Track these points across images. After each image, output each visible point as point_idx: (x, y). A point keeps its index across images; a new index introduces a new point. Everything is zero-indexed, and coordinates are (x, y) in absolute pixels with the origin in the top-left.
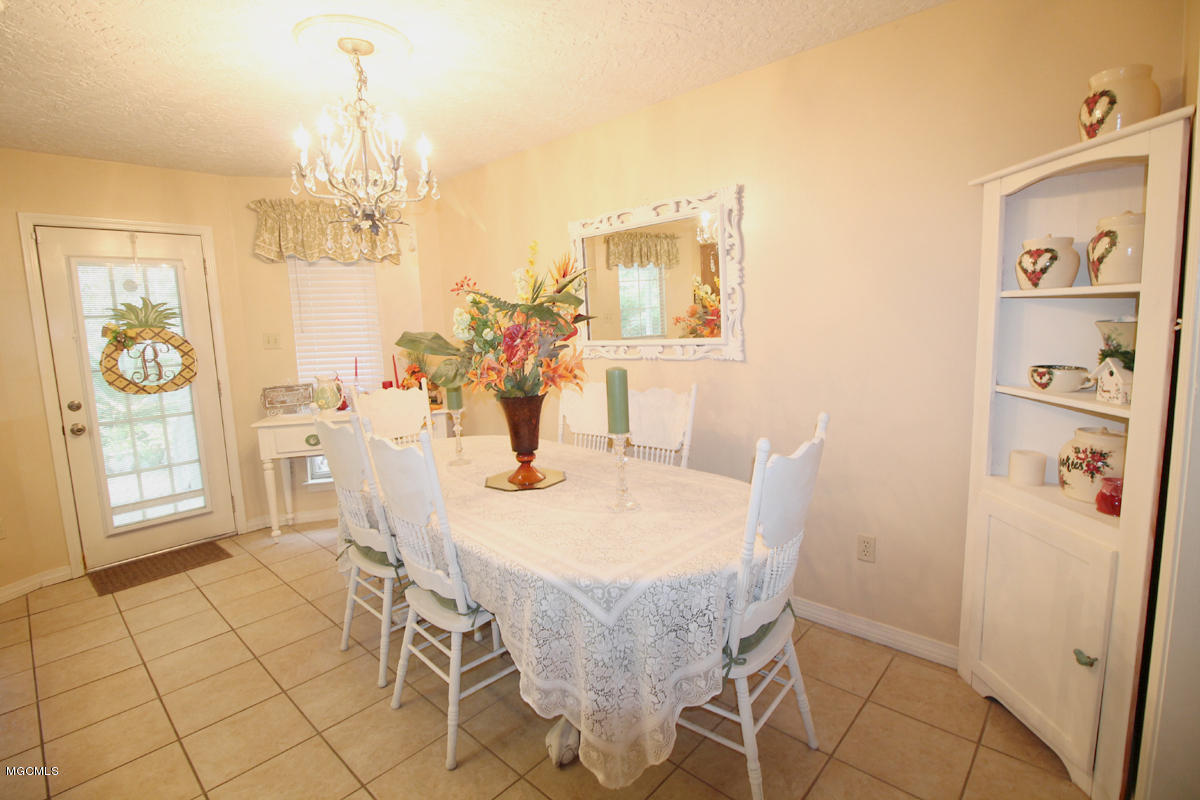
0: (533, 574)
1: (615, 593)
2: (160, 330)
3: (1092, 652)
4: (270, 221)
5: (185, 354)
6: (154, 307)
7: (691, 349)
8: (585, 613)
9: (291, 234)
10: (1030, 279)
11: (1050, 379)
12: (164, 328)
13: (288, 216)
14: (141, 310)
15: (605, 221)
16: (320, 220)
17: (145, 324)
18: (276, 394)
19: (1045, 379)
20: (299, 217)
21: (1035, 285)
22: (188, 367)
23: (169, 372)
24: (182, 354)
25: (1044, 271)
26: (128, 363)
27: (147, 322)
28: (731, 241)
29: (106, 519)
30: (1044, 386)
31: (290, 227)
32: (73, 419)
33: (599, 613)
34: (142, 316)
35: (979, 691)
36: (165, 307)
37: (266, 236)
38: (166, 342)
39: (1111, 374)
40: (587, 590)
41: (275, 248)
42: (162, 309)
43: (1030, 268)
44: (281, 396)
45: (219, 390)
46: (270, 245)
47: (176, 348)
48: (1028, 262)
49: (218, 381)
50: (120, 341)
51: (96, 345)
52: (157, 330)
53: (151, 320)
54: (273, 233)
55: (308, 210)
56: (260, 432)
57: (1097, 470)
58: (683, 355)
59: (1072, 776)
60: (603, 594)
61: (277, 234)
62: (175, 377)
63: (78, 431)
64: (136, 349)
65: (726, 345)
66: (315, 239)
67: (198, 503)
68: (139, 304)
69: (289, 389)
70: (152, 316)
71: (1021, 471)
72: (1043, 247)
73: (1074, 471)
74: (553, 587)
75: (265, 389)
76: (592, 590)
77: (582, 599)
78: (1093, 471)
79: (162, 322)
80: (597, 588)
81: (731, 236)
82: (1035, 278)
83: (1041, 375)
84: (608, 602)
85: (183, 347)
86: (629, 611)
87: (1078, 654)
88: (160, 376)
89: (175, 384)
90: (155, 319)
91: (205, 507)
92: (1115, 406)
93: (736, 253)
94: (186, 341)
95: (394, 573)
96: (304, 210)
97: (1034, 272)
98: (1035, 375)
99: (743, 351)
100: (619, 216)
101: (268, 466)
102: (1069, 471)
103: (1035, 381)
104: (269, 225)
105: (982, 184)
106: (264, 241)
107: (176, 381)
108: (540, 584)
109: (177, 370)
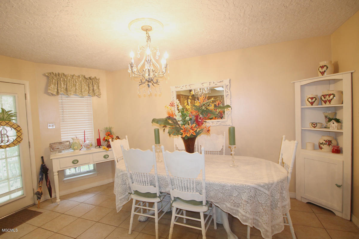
0: (246, 185)
1: (270, 186)
2: (9, 121)
3: (340, 184)
4: (54, 80)
6: (6, 112)
7: (215, 123)
8: (263, 193)
9: (63, 86)
10: (311, 104)
11: (317, 125)
12: (10, 121)
13: (61, 79)
14: (1, 113)
15: (184, 86)
16: (73, 81)
18: (55, 145)
19: (315, 126)
20: (66, 80)
21: (312, 105)
22: (19, 137)
23: (12, 139)
24: (17, 131)
25: (314, 102)
27: (4, 118)
28: (228, 93)
30: (314, 127)
31: (62, 83)
33: (267, 192)
34: (1, 116)
35: (304, 201)
36: (11, 112)
37: (52, 86)
38: (11, 126)
39: (333, 123)
40: (263, 187)
41: (56, 90)
42: (10, 113)
43: (311, 101)
44: (57, 146)
45: (29, 145)
46: (54, 89)
47: (15, 129)
48: (310, 100)
49: (29, 142)
52: (7, 122)
53: (5, 118)
54: (55, 85)
55: (69, 77)
56: (53, 160)
57: (330, 144)
58: (212, 124)
59: (336, 214)
60: (267, 187)
61: (57, 85)
62: (14, 141)
65: (227, 121)
66: (71, 88)
67: (19, 194)
69: (61, 143)
70: (6, 116)
71: (309, 146)
72: (313, 97)
73: (325, 145)
74: (253, 188)
75: (50, 144)
76: (264, 186)
77: (262, 189)
78: (329, 145)
79: (10, 118)
80: (266, 185)
81: (227, 92)
82: (312, 104)
83: (314, 125)
84: (269, 189)
85: (18, 129)
86: (272, 190)
87: (336, 185)
88: (8, 141)
89: (14, 144)
90: (7, 117)
91: (23, 195)
92: (336, 130)
93: (229, 96)
94: (19, 126)
95: (160, 199)
96: (68, 77)
97: (312, 102)
98: (313, 125)
99: (232, 123)
100: (189, 85)
101: (56, 174)
102: (323, 145)
103: (313, 126)
104: (53, 82)
105: (294, 83)
106: (52, 88)
107: (14, 143)
108: (249, 187)
109: (15, 138)
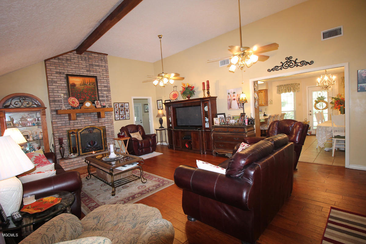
5: (327, 104)
6: (323, 97)
17: (321, 100)
22: (327, 106)
26: (318, 105)
29: (313, 128)
32: (310, 113)
34: (321, 98)
47: (325, 103)
50: (317, 102)
51: (314, 103)
52: (323, 101)
63: (310, 115)
64: (319, 103)
68: (320, 97)
88: (322, 107)
90: (323, 99)
107: (325, 108)
109: (325, 106)
